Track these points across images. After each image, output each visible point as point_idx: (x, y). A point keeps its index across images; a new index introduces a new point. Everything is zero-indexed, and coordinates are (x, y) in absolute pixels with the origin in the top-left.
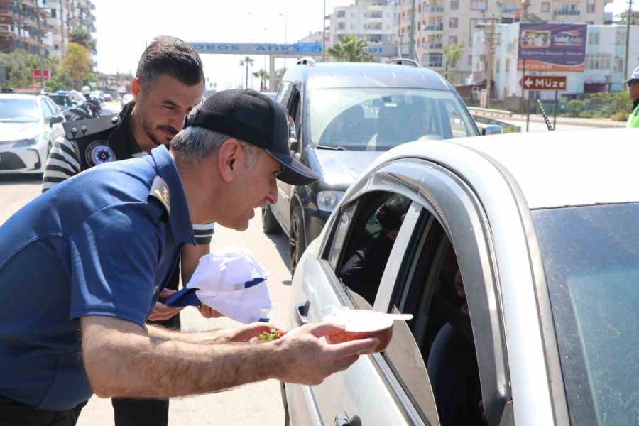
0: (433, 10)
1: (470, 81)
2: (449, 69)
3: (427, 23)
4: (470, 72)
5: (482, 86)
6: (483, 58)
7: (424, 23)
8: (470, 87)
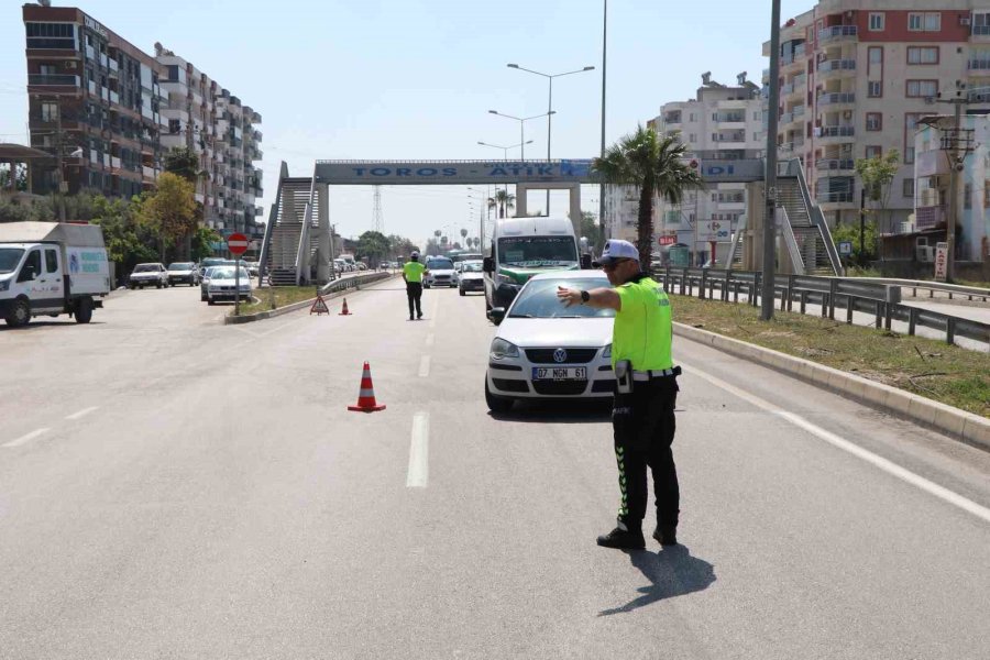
0: (834, 99)
1: (909, 226)
2: (866, 203)
3: (824, 124)
4: (911, 211)
5: (937, 235)
6: (935, 181)
7: (819, 123)
8: (913, 236)
